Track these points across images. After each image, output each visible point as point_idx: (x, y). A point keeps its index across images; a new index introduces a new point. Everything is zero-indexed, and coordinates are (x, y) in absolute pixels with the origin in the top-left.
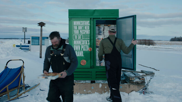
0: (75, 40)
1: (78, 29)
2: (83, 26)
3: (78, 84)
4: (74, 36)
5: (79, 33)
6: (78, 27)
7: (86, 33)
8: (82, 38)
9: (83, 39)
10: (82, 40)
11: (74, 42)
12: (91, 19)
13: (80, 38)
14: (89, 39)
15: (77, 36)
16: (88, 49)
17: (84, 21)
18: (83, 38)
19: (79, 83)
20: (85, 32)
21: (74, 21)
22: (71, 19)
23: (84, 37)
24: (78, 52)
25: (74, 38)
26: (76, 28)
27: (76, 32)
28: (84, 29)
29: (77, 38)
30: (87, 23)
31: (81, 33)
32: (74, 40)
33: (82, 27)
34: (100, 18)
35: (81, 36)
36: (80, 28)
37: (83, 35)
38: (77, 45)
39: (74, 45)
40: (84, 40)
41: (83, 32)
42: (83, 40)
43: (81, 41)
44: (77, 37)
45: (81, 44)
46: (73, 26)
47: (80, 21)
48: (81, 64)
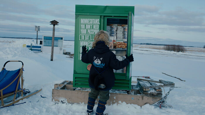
0: (82, 41)
1: (85, 28)
3: (82, 92)
4: (81, 36)
5: (87, 33)
6: (85, 26)
8: (89, 39)
9: (91, 40)
10: (89, 41)
11: (80, 43)
12: (101, 17)
13: (87, 38)
15: (85, 36)
17: (94, 19)
18: (91, 39)
19: (84, 91)
20: (94, 32)
21: (82, 19)
22: (78, 17)
23: (93, 38)
25: (81, 39)
26: (83, 26)
27: (83, 31)
28: (93, 28)
29: (84, 39)
30: (97, 22)
31: (89, 32)
32: (80, 41)
33: (91, 26)
34: (112, 16)
35: (88, 36)
36: (88, 27)
37: (91, 35)
39: (80, 47)
41: (92, 32)
42: (91, 41)
43: (89, 43)
45: (88, 46)
46: (80, 24)
47: (89, 19)
48: (88, 69)
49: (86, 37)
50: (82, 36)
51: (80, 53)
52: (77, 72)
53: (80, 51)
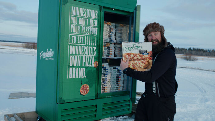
0: (72, 45)
1: (78, 23)
2: (88, 19)
4: (71, 36)
5: (80, 32)
6: (78, 19)
7: (91, 34)
8: (84, 43)
9: (86, 44)
10: (84, 46)
11: (70, 48)
12: (100, 8)
13: (81, 41)
14: (96, 44)
15: (77, 37)
16: (93, 63)
17: (90, 10)
18: (86, 42)
20: (90, 31)
21: (72, 7)
23: (88, 40)
24: (77, 69)
25: (71, 42)
26: (74, 20)
27: (75, 29)
28: (89, 25)
29: (77, 42)
30: (94, 14)
31: (83, 31)
32: (70, 45)
33: (86, 21)
35: (82, 37)
36: (82, 21)
37: (87, 36)
38: (76, 55)
39: (70, 56)
40: (88, 46)
41: (87, 30)
42: (86, 46)
43: (83, 48)
44: (77, 39)
45: (82, 54)
46: (71, 16)
47: (83, 9)
48: (81, 92)
49: (78, 40)
50: (73, 37)
51: (69, 66)
52: (64, 101)
53: (69, 63)
